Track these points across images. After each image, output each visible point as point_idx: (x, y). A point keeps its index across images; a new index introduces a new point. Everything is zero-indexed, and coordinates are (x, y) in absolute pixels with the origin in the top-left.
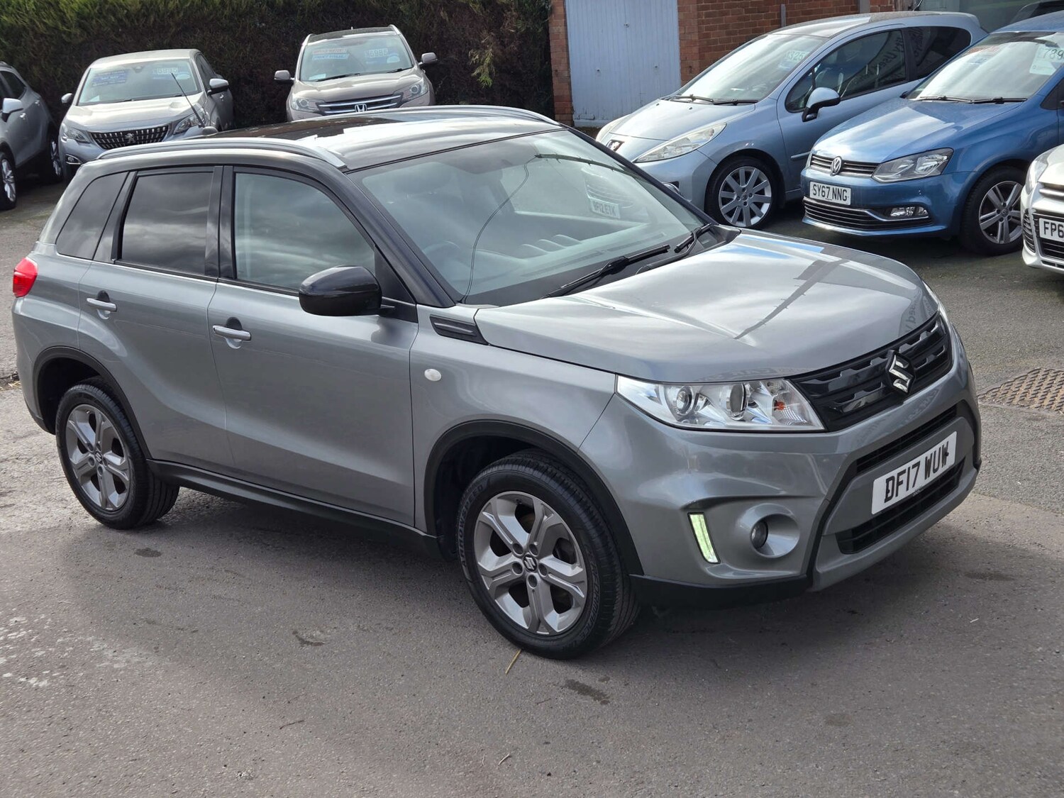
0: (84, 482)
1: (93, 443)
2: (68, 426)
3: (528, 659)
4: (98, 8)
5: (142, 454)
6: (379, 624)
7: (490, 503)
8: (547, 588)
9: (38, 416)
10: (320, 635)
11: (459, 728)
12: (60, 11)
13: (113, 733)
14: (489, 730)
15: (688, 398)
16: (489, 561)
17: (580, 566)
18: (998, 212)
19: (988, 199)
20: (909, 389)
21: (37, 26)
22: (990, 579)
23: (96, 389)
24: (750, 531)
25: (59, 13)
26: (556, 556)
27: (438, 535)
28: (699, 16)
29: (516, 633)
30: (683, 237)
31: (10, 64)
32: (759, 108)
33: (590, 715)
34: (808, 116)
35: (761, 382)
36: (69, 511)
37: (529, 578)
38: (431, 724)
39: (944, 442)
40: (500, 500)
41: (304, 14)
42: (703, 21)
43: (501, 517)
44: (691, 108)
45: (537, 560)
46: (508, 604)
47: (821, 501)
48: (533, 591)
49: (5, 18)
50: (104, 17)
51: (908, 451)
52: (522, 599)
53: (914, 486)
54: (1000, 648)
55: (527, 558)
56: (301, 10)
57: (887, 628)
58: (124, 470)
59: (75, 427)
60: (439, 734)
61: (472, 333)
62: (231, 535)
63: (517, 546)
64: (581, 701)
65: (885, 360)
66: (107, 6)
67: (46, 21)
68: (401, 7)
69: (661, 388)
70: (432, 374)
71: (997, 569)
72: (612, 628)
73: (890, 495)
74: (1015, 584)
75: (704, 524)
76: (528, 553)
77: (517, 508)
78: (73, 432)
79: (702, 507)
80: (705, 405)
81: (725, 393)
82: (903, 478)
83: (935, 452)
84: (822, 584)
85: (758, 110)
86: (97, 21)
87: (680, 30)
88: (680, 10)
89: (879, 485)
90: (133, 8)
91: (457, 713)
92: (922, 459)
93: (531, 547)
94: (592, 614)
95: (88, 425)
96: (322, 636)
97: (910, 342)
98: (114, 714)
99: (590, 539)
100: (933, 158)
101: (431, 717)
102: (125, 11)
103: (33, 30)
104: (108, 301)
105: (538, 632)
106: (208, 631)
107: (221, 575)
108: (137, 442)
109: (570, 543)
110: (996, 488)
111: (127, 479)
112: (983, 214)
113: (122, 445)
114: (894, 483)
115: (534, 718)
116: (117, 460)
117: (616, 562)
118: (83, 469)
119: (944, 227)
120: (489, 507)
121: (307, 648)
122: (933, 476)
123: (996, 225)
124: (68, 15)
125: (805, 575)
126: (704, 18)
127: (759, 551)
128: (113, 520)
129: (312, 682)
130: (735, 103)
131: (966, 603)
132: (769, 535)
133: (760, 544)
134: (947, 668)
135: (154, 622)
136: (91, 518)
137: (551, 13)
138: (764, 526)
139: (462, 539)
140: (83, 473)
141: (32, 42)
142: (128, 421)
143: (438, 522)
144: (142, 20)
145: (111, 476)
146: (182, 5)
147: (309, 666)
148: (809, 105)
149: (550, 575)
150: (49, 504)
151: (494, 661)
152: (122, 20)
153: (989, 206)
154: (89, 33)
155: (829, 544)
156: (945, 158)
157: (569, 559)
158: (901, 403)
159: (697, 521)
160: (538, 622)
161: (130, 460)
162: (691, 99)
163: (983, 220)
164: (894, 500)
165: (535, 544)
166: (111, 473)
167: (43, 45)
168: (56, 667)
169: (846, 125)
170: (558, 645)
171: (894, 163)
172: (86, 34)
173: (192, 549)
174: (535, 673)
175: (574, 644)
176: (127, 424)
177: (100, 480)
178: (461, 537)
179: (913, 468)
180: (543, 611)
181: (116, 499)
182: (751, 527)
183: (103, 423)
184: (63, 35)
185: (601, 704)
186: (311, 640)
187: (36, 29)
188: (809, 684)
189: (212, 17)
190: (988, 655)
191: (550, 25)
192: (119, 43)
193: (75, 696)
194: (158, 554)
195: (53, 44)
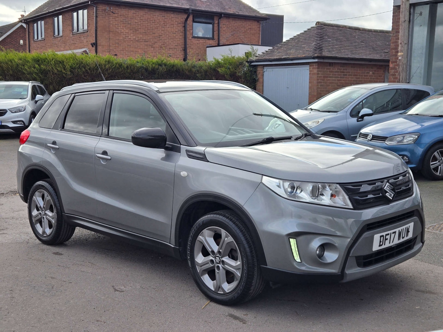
0: (36, 223)
1: (42, 207)
2: (33, 199)
3: (213, 304)
4: (79, 65)
5: (61, 211)
6: (150, 287)
7: (203, 232)
8: (224, 272)
9: (21, 195)
10: (123, 288)
11: (178, 327)
12: (64, 65)
13: (26, 316)
14: (191, 329)
15: (293, 188)
16: (200, 259)
17: (239, 261)
18: (439, 162)
19: (434, 156)
20: (393, 198)
21: (54, 70)
22: (426, 293)
23: (46, 183)
24: (316, 249)
25: (63, 66)
26: (229, 257)
27: (179, 247)
28: (317, 85)
29: (208, 292)
30: (299, 135)
31: (42, 83)
32: (339, 114)
33: (237, 327)
34: (359, 120)
35: (326, 184)
36: (29, 237)
37: (217, 266)
38: (165, 324)
39: (407, 226)
40: (207, 230)
41: (159, 75)
42: (319, 87)
43: (207, 238)
44: (310, 113)
45: (220, 258)
46: (206, 279)
47: (349, 240)
48: (218, 273)
49: (42, 66)
50: (81, 69)
51: (390, 226)
52: (213, 277)
53: (393, 242)
54: (429, 319)
55: (217, 257)
56: (158, 73)
57: (377, 307)
58: (53, 218)
59: (36, 199)
60: (168, 328)
61: (202, 157)
62: (94, 250)
63: (213, 252)
64: (234, 321)
65: (382, 184)
66: (82, 65)
67: (58, 68)
68: (198, 75)
69: (281, 182)
70: (184, 174)
71: (430, 290)
72: (251, 291)
73: (381, 243)
74: (438, 295)
75: (296, 244)
76: (217, 255)
77: (215, 234)
78: (35, 201)
79: (295, 235)
80: (301, 192)
81: (310, 187)
82: (388, 237)
83: (403, 229)
84: (347, 279)
85: (338, 115)
86: (77, 70)
87: (309, 90)
88: (310, 82)
89: (377, 238)
90: (92, 66)
91: (178, 321)
92: (397, 230)
93: (219, 252)
94: (243, 284)
95: (41, 198)
96: (125, 289)
97: (395, 179)
98: (28, 309)
99: (245, 249)
100: (411, 136)
101: (166, 322)
102: (89, 67)
103: (52, 71)
104: (56, 145)
105: (218, 292)
106: (76, 283)
107: (86, 264)
108: (60, 206)
109: (236, 251)
110: (431, 261)
111: (54, 222)
112: (432, 162)
113: (54, 207)
114: (383, 239)
115: (212, 326)
116: (50, 214)
117: (255, 260)
118: (36, 218)
119: (415, 166)
120: (202, 234)
121: (117, 292)
122: (402, 240)
123: (438, 167)
124: (66, 67)
125: (340, 273)
126: (319, 86)
127: (320, 259)
128: (45, 240)
129: (116, 305)
130: (329, 112)
131: (414, 301)
132: (325, 253)
133: (321, 256)
134: (403, 324)
135: (54, 278)
136: (38, 240)
137: (258, 81)
138: (323, 248)
139: (189, 248)
140: (36, 220)
141: (51, 76)
142: (57, 197)
143: (180, 241)
144: (95, 71)
145: (48, 221)
146: (111, 67)
147: (117, 299)
148: (360, 115)
149: (226, 265)
150: (21, 234)
151: (197, 304)
152: (87, 71)
153: (435, 159)
154: (74, 74)
155: (352, 261)
156: (417, 137)
157: (234, 258)
158: (389, 204)
159: (293, 242)
160: (219, 287)
161: (56, 214)
162: (311, 110)
163: (432, 165)
164: (383, 247)
165: (221, 251)
166: (47, 219)
167: (55, 78)
168: (8, 290)
169: (375, 123)
170: (227, 298)
171: (395, 137)
172: (72, 74)
173: (76, 254)
174: (215, 310)
175: (234, 298)
176: (57, 198)
177: (43, 223)
178: (189, 247)
179: (393, 234)
180: (222, 283)
181: (48, 231)
182: (317, 247)
183: (47, 197)
184: (64, 74)
185: (243, 323)
186: (119, 290)
187: (54, 71)
188: (339, 324)
189: (122, 72)
190: (423, 321)
191: (257, 86)
192: (85, 79)
193: (13, 301)
194: (61, 254)
195: (59, 77)
